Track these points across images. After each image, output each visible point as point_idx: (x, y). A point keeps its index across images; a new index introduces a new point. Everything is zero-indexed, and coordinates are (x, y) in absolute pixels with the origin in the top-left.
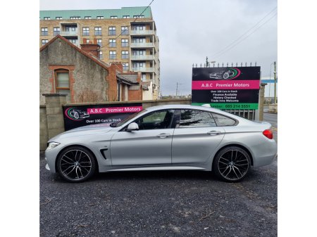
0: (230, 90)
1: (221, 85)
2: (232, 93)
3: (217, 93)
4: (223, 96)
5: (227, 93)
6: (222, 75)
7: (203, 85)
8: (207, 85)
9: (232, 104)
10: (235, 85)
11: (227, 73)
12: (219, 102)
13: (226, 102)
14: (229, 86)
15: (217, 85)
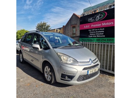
0: (99, 28)
1: (94, 26)
2: (101, 30)
3: (92, 31)
4: (95, 33)
5: (98, 31)
6: (95, 18)
7: (85, 27)
8: (87, 26)
9: (101, 38)
10: (103, 24)
11: (98, 17)
12: (93, 37)
13: (97, 37)
14: (99, 25)
15: (92, 25)
